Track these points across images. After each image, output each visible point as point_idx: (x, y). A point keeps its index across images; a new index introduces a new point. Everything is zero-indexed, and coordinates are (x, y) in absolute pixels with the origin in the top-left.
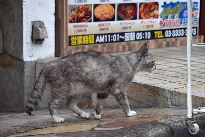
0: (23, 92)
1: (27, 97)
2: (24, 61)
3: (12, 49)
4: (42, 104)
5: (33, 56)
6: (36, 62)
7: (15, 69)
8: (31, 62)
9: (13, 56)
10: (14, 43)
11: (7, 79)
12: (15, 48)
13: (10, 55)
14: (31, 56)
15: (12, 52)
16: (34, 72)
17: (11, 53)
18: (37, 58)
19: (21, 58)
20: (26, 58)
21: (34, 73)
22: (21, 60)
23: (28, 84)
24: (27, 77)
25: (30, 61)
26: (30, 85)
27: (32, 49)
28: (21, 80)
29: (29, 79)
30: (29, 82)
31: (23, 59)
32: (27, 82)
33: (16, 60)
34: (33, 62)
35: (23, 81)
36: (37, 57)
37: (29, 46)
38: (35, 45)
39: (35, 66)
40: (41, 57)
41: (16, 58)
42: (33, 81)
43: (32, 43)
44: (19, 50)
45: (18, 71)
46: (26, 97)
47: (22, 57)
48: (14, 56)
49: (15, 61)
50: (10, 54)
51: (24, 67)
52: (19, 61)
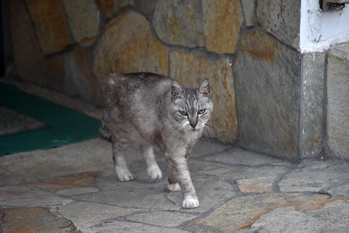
0: (297, 120)
1: (306, 131)
2: (302, 52)
3: (274, 21)
4: (340, 149)
5: (322, 38)
6: (327, 54)
7: (280, 67)
8: (317, 54)
9: (275, 38)
10: (279, 8)
11: (262, 85)
12: (281, 19)
13: (269, 34)
14: (317, 40)
15: (274, 28)
16: (322, 75)
17: (272, 30)
18: (331, 42)
19: (294, 46)
20: (306, 45)
21: (323, 78)
22: (295, 50)
23: (309, 104)
24: (307, 87)
25: (314, 51)
26: (313, 104)
27: (320, 25)
28: (294, 94)
29: (312, 92)
30: (310, 99)
31: (299, 48)
32: (306, 98)
33: (284, 48)
34: (322, 53)
35: (297, 97)
36: (330, 40)
37: (314, 19)
38: (327, 14)
39: (326, 61)
40: (338, 40)
41: (282, 43)
42: (321, 97)
43: (321, 10)
44: (291, 27)
45: (287, 71)
46: (303, 132)
47: (298, 44)
48: (279, 38)
49: (281, 48)
50: (269, 30)
51: (300, 65)
52: (289, 51)
